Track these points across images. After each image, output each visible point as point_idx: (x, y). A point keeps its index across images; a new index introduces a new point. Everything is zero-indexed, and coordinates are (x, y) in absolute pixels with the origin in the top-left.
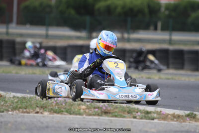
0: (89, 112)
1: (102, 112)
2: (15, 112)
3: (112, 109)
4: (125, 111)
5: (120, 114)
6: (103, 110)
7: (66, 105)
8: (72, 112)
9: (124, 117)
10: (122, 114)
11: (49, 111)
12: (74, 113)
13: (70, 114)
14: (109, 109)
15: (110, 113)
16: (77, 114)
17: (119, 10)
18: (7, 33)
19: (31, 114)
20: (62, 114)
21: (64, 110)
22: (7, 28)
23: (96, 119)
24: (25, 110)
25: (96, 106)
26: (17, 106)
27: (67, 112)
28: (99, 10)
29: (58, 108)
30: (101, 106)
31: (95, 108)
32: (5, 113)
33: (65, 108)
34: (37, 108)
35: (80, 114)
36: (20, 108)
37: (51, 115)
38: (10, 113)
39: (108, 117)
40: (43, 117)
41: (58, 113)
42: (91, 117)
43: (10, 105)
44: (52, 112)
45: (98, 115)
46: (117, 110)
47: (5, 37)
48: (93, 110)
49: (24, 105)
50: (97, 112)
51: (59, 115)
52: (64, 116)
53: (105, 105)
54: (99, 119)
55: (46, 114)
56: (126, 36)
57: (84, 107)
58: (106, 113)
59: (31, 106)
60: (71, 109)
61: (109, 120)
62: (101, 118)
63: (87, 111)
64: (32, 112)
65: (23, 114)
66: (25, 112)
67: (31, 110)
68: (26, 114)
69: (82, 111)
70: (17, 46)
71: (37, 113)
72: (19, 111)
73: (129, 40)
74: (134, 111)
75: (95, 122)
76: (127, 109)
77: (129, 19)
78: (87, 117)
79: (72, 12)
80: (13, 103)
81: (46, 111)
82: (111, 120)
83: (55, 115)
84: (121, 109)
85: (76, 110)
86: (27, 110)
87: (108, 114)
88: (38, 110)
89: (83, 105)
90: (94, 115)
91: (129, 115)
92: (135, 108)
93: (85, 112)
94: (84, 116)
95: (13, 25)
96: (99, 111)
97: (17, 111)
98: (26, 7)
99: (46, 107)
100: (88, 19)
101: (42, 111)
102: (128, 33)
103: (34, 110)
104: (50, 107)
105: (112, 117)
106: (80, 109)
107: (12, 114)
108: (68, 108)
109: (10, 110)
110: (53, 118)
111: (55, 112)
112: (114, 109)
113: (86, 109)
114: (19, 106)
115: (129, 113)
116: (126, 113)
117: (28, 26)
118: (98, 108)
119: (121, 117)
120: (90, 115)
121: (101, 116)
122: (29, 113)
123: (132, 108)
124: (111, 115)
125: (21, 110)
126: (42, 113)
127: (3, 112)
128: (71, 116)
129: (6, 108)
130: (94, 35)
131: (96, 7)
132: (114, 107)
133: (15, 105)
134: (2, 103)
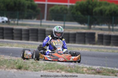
2: (45, 71)
3: (102, 70)
5: (107, 73)
6: (97, 71)
7: (75, 68)
8: (78, 72)
9: (110, 75)
11: (65, 71)
14: (100, 70)
15: (101, 73)
16: (81, 73)
17: (107, 12)
18: (41, 25)
19: (54, 73)
20: (72, 73)
22: (41, 22)
24: (50, 70)
25: (93, 68)
27: (75, 72)
28: (95, 12)
29: (70, 69)
31: (92, 70)
33: (74, 70)
35: (83, 73)
38: (42, 72)
42: (89, 75)
43: (42, 67)
44: (67, 72)
45: (94, 74)
46: (105, 71)
47: (40, 28)
49: (50, 67)
50: (93, 72)
54: (94, 76)
55: (63, 73)
56: (111, 27)
57: (85, 69)
59: (54, 68)
60: (78, 70)
62: (96, 76)
63: (87, 71)
65: (49, 73)
67: (54, 71)
69: (84, 71)
70: (46, 33)
71: (58, 72)
73: (113, 30)
74: (116, 72)
76: (112, 71)
77: (113, 18)
79: (79, 13)
81: (63, 71)
82: (102, 77)
85: (81, 71)
86: (52, 70)
87: (100, 74)
88: (58, 70)
90: (92, 74)
92: (116, 70)
94: (86, 74)
95: (44, 20)
96: (95, 72)
98: (52, 10)
99: (63, 69)
100: (89, 17)
101: (60, 71)
102: (113, 26)
103: (56, 71)
104: (65, 69)
105: (103, 75)
108: (76, 70)
109: (42, 70)
111: (69, 72)
114: (47, 68)
115: (112, 73)
116: (111, 73)
117: (53, 21)
118: (94, 70)
119: (108, 75)
120: (89, 74)
121: (96, 74)
123: (115, 70)
124: (101, 74)
125: (48, 70)
126: (60, 72)
127: (38, 71)
129: (40, 69)
130: (92, 26)
131: (94, 10)
132: (104, 69)
133: (45, 67)
134: (37, 66)
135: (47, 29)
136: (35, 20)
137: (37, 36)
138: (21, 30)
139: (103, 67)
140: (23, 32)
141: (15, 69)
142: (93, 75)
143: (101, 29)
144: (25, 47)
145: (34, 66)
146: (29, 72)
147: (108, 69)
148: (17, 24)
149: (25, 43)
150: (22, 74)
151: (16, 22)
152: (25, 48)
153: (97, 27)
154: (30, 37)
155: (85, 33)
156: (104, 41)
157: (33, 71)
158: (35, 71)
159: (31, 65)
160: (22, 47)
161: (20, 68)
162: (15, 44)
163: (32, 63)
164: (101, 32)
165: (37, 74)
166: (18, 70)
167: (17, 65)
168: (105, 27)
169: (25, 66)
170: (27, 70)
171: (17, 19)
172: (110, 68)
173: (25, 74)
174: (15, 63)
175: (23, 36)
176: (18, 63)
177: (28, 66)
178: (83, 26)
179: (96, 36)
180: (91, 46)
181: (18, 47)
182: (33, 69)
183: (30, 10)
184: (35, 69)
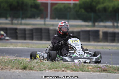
0: (94, 70)
1: (102, 70)
2: (50, 71)
3: (108, 68)
4: (116, 69)
5: (113, 71)
6: (102, 69)
7: (80, 66)
8: (84, 71)
9: (115, 73)
10: (114, 71)
11: (70, 70)
12: (85, 71)
13: (83, 71)
14: (106, 68)
15: (106, 71)
16: (87, 72)
17: (111, 9)
18: (45, 24)
19: (59, 72)
20: (78, 71)
21: (79, 69)
22: (45, 21)
23: (98, 74)
24: (56, 70)
25: (98, 66)
26: (51, 67)
27: (81, 70)
28: (99, 9)
29: (75, 68)
30: (101, 66)
31: (97, 68)
32: (44, 71)
33: (79, 68)
34: (63, 68)
35: (89, 72)
36: (53, 68)
37: (72, 73)
38: (47, 71)
39: (106, 73)
40: (67, 73)
41: (76, 71)
42: (95, 73)
43: (47, 67)
44: (72, 70)
45: (100, 72)
46: (111, 69)
47: (43, 27)
48: (96, 69)
49: (55, 67)
50: (99, 70)
51: (76, 73)
52: (79, 73)
53: (103, 66)
54: (100, 74)
55: (68, 71)
56: (115, 24)
57: (91, 67)
58: (104, 70)
59: (59, 67)
60: (83, 68)
61: (106, 75)
62: (101, 73)
63: (93, 69)
64: (60, 71)
65: (54, 72)
66: (56, 71)
67: (60, 70)
68: (56, 72)
69: (90, 69)
70: (51, 32)
71: (63, 71)
72: (52, 70)
73: (117, 27)
75: (98, 76)
77: (117, 14)
78: (93, 73)
79: (83, 11)
80: (48, 65)
81: (68, 70)
82: (107, 75)
83: (74, 72)
84: (113, 68)
85: (86, 69)
86: (57, 69)
88: (63, 69)
89: (90, 66)
91: (118, 72)
93: (92, 70)
94: (91, 73)
95: (48, 19)
96: (100, 70)
97: (51, 70)
98: (56, 9)
99: (68, 68)
100: (92, 15)
101: (66, 70)
102: (117, 23)
103: (61, 70)
104: (70, 68)
105: (108, 73)
106: (88, 69)
107: (48, 72)
108: (81, 68)
109: (47, 69)
110: (73, 74)
111: (74, 70)
112: (109, 68)
113: (92, 68)
114: (52, 67)
115: (118, 70)
116: (116, 70)
117: (57, 20)
118: (100, 68)
119: (113, 73)
120: (95, 72)
121: (101, 72)
122: (58, 71)
124: (107, 72)
125: (53, 70)
126: (66, 71)
127: (43, 71)
128: (83, 73)
129: (45, 69)
130: (96, 24)
131: (97, 8)
132: (109, 67)
133: (50, 67)
134: (42, 66)
135: (51, 28)
136: (39, 19)
137: (41, 35)
138: (24, 30)
139: (109, 65)
140: (27, 32)
141: (20, 69)
142: (98, 73)
143: (105, 27)
144: (30, 46)
145: (39, 66)
146: (33, 71)
147: (113, 67)
148: (21, 24)
149: (29, 43)
150: (27, 74)
151: (20, 22)
152: (29, 48)
153: (101, 24)
154: (34, 37)
155: (89, 31)
156: (109, 38)
157: (38, 71)
158: (40, 71)
159: (36, 65)
160: (27, 47)
161: (25, 68)
162: (20, 45)
163: (37, 63)
164: (105, 30)
165: (42, 73)
166: (23, 70)
167: (22, 65)
168: (109, 24)
169: (30, 66)
170: (32, 70)
171: (20, 19)
172: (115, 66)
173: (30, 74)
174: (19, 63)
175: (27, 36)
176: (23, 63)
177: (33, 66)
178: (87, 24)
179: (101, 33)
180: (96, 43)
181: (22, 47)
182: (38, 68)
183: (33, 9)
184: (40, 68)
